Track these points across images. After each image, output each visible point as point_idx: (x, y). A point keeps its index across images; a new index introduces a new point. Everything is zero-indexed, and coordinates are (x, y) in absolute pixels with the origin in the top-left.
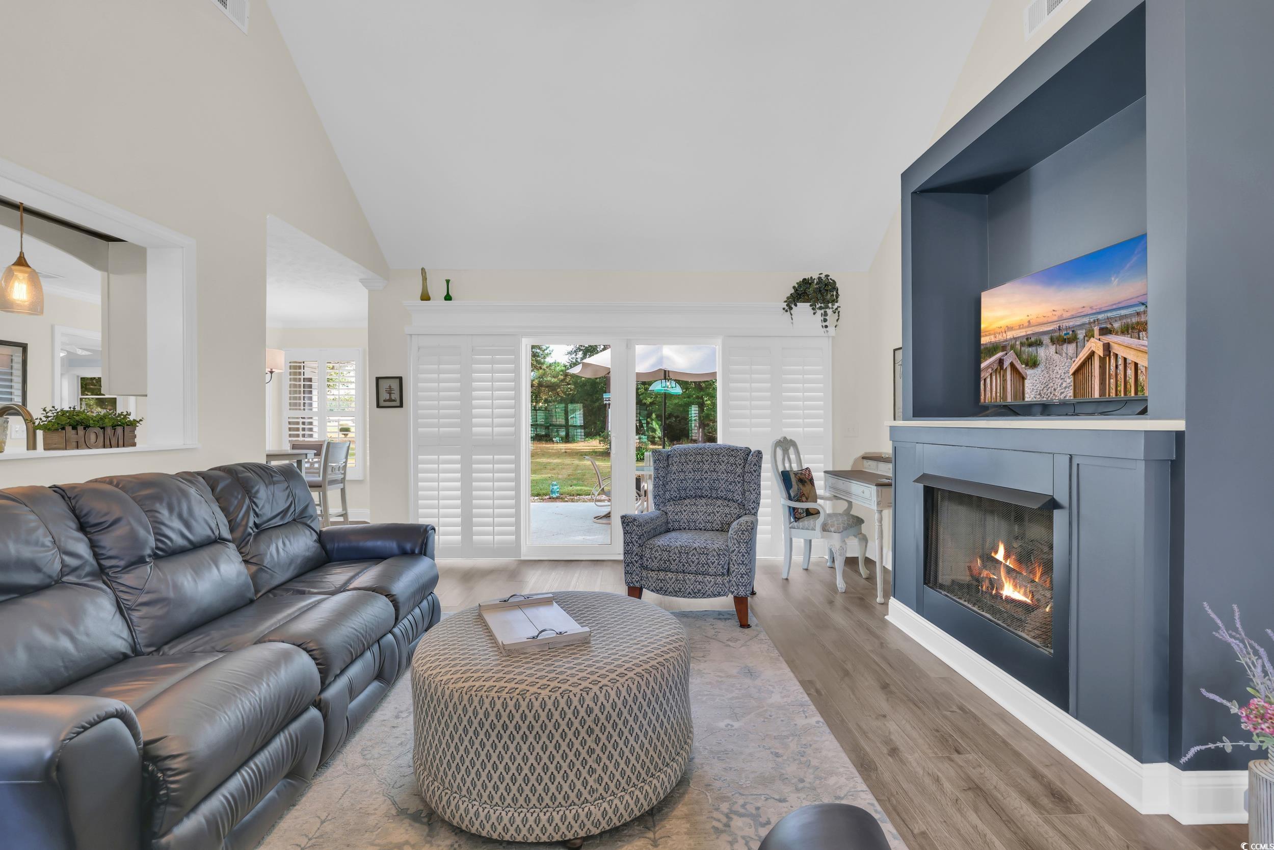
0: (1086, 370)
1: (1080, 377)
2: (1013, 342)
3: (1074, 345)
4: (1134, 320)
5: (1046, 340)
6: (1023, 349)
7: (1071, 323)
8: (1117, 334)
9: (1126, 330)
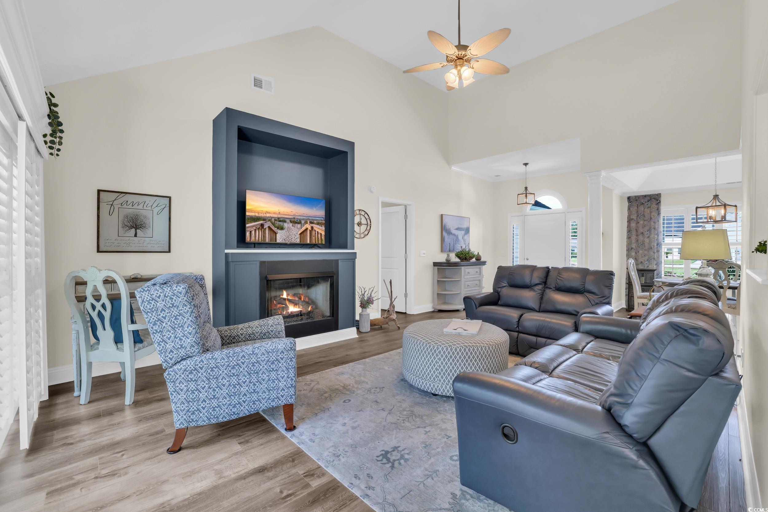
3: (300, 225)
4: (321, 221)
5: (288, 221)
6: (276, 222)
7: (299, 218)
8: (315, 224)
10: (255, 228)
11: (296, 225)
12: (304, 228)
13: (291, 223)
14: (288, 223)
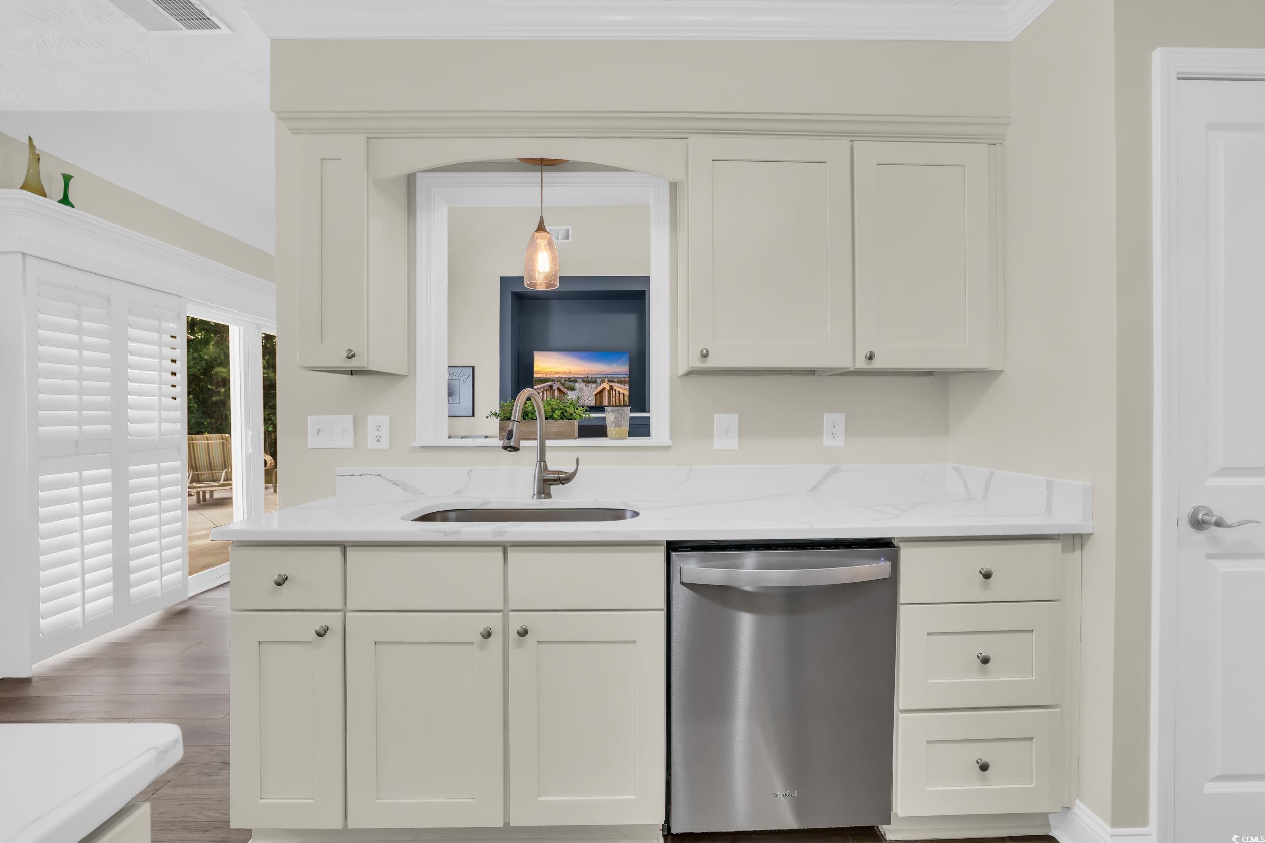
0: (602, 394)
1: (598, 396)
2: (559, 379)
3: (595, 384)
4: (623, 379)
5: (580, 380)
6: (566, 382)
7: (594, 376)
8: (615, 383)
9: (619, 382)
10: (543, 390)
11: (590, 384)
12: (600, 388)
13: (584, 383)
14: (580, 383)
